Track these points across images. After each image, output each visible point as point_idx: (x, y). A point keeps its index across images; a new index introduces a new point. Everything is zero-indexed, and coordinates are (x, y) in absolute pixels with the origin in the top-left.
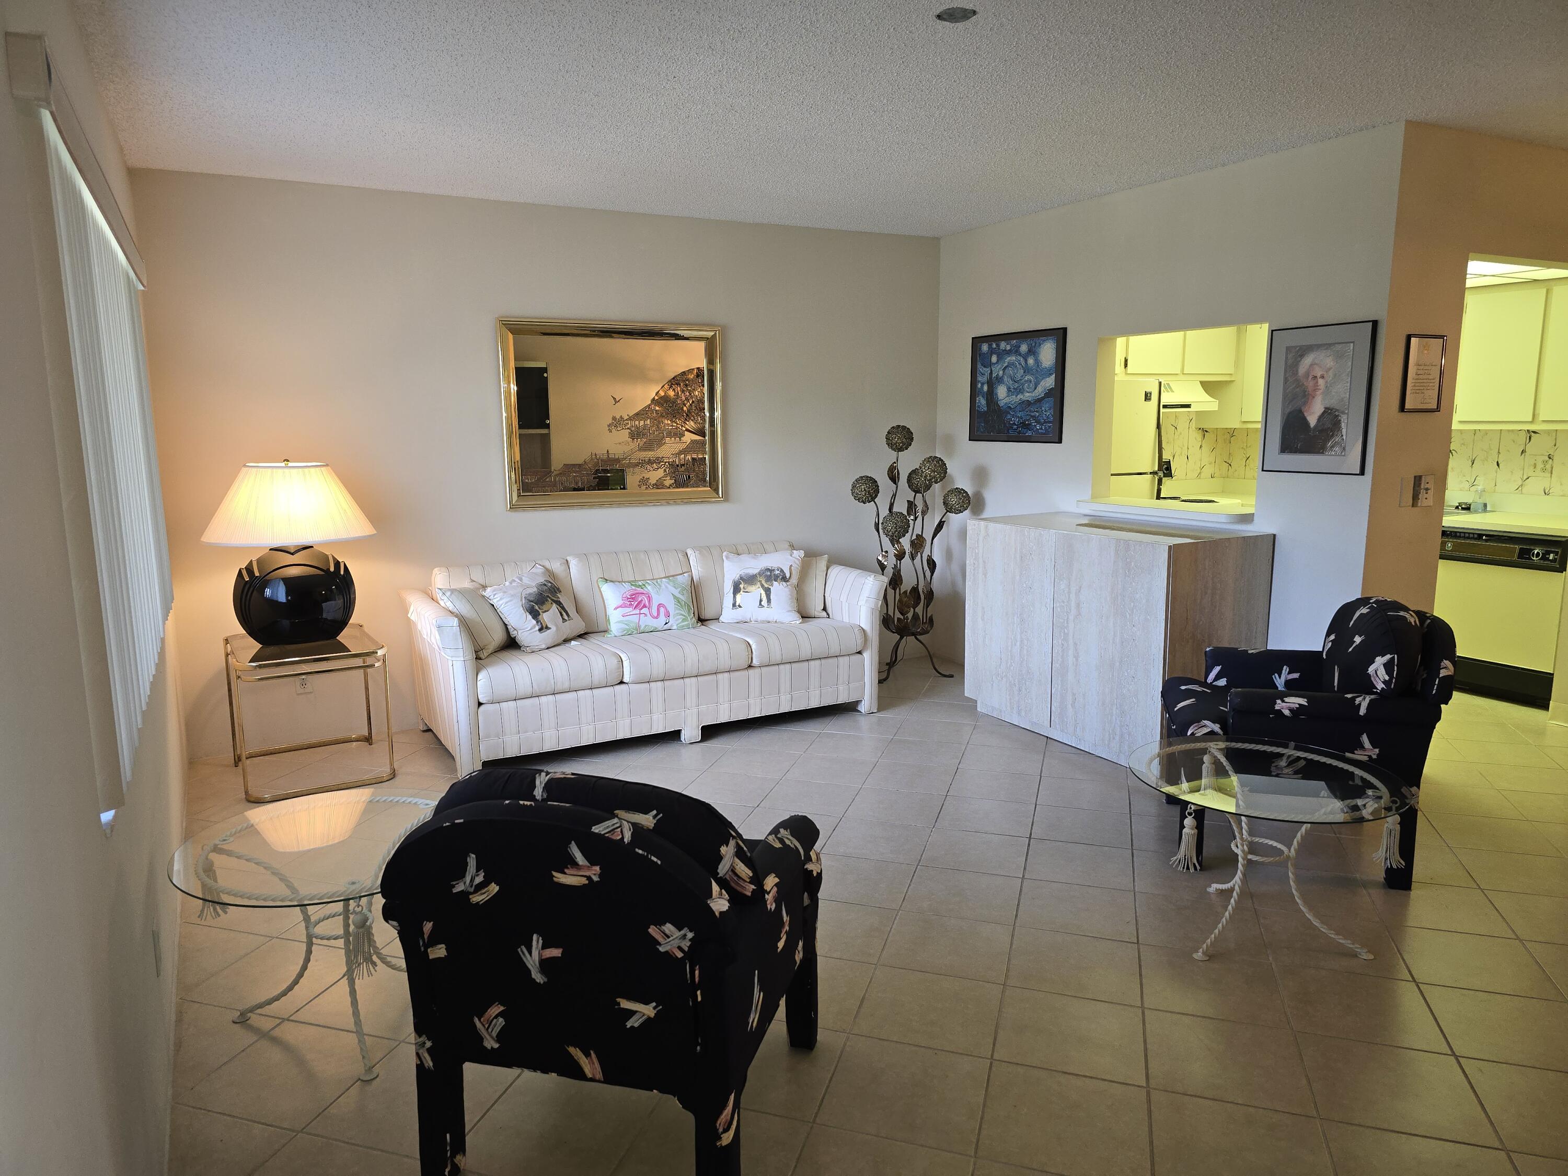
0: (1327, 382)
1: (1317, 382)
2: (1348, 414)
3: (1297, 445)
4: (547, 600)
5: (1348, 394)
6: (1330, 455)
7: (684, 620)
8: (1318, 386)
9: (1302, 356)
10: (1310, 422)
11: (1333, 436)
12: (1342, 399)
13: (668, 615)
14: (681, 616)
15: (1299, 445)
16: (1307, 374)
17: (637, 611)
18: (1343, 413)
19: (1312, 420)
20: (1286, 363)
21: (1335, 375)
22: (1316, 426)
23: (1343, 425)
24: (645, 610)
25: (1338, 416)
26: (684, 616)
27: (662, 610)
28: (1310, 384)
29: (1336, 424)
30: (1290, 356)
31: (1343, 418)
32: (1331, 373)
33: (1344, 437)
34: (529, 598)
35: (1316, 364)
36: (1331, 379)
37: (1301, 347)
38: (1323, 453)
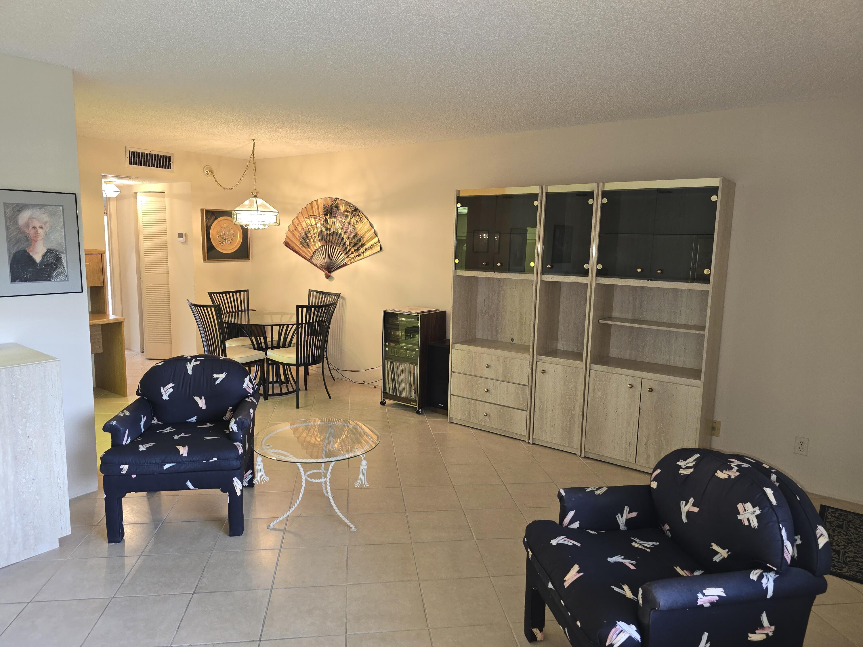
0: (45, 231)
1: (37, 231)
2: (66, 253)
3: (27, 276)
5: (64, 240)
6: (56, 281)
8: (38, 234)
9: (19, 211)
10: (36, 259)
11: (56, 268)
12: (60, 243)
15: (28, 276)
16: (27, 225)
18: (62, 253)
19: (38, 258)
20: (5, 216)
21: (51, 227)
22: (41, 262)
23: (64, 261)
25: (58, 255)
28: (32, 232)
29: (58, 260)
30: (8, 210)
31: (63, 256)
32: (48, 225)
33: (66, 269)
35: (33, 218)
36: (48, 229)
37: (17, 205)
38: (50, 280)
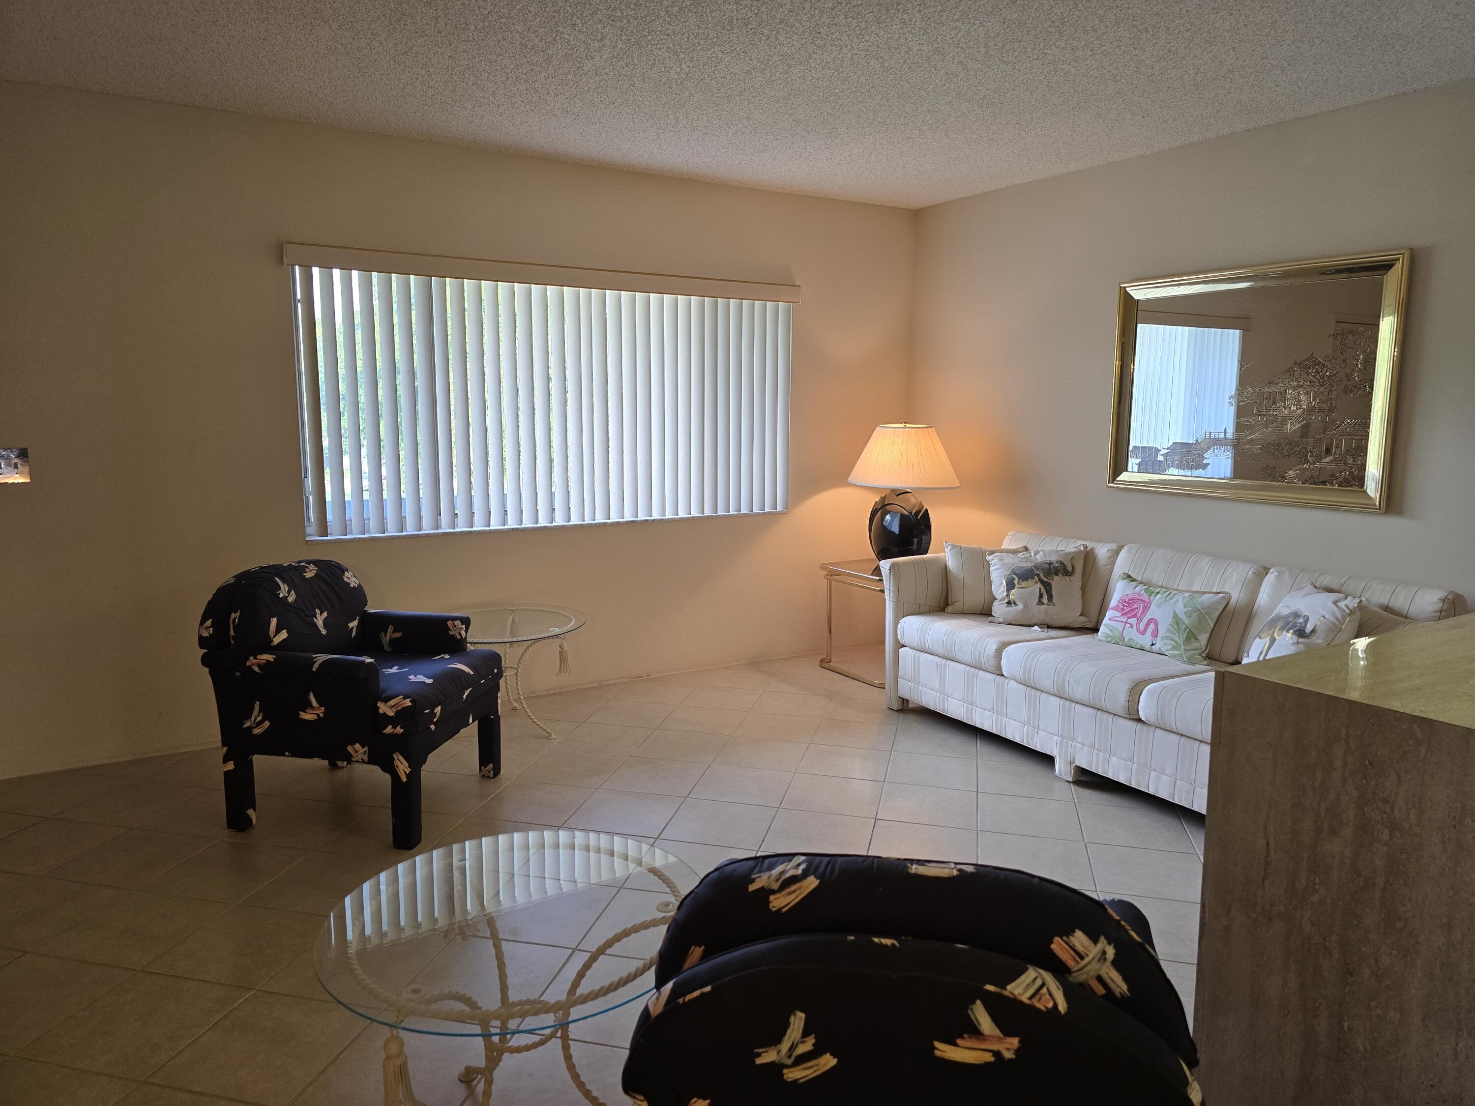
4: (1033, 578)
7: (1174, 648)
13: (1155, 634)
14: (1172, 642)
17: (1124, 619)
24: (1133, 621)
26: (1176, 642)
27: (1152, 626)
34: (1015, 571)
